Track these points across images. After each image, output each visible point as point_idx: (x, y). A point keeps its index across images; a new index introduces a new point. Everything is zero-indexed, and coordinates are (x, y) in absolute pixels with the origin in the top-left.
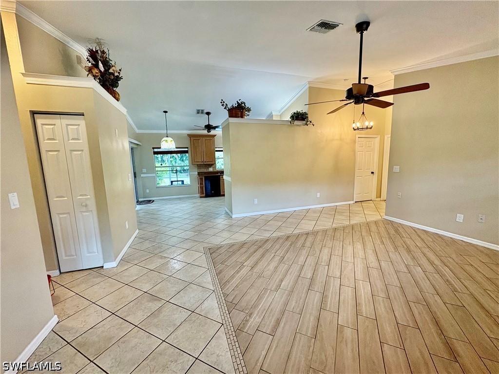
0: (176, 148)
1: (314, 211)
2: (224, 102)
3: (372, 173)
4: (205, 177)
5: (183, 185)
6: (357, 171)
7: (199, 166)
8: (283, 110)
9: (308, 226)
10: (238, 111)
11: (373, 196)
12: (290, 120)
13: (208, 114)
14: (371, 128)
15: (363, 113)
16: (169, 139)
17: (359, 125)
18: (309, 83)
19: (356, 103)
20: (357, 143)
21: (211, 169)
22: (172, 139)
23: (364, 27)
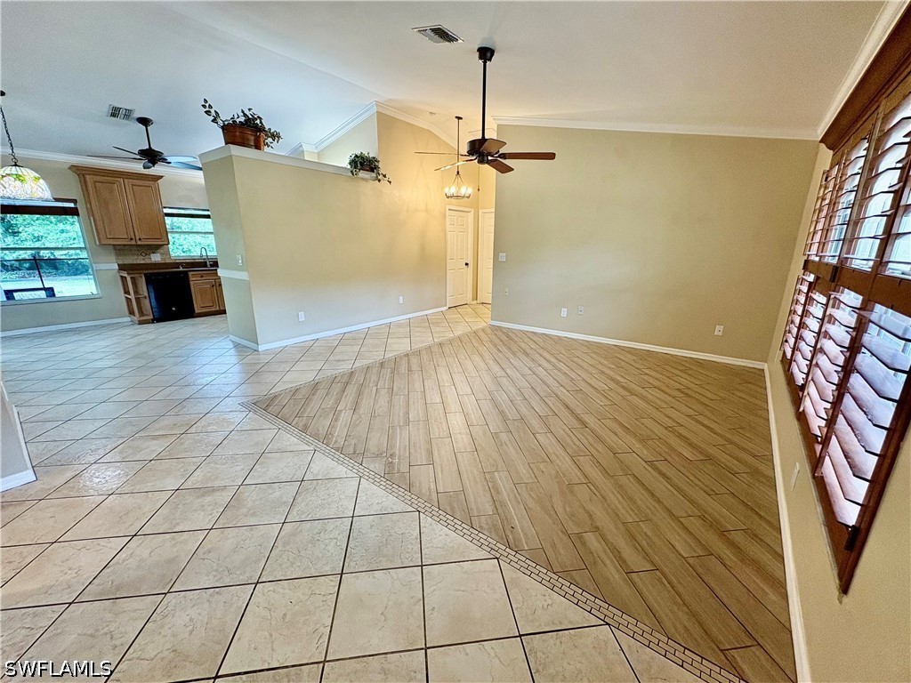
0: (57, 200)
1: (399, 325)
2: (210, 106)
3: (467, 264)
4: (145, 275)
5: (53, 299)
6: (448, 261)
7: (119, 250)
8: (325, 144)
10: (246, 132)
11: (469, 298)
12: (349, 167)
13: (145, 122)
14: (469, 197)
15: (458, 171)
16: (28, 173)
17: (453, 190)
18: (378, 104)
19: (480, 162)
20: (447, 220)
21: (156, 258)
22: (37, 175)
23: (489, 55)
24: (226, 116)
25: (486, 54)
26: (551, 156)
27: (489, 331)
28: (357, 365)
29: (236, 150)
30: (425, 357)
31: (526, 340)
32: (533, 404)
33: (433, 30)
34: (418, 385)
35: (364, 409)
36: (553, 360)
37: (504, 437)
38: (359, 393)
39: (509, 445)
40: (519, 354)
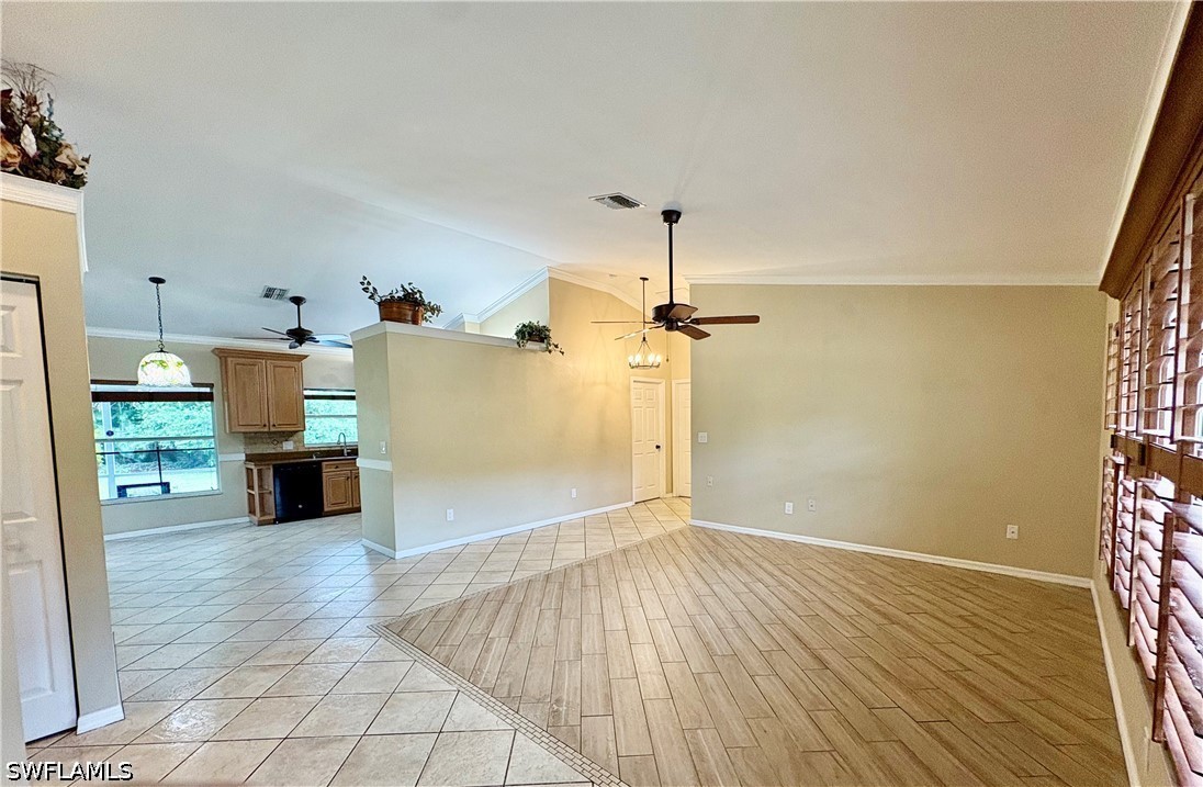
0: (194, 385)
1: (571, 526)
2: (369, 283)
3: (658, 447)
4: (274, 466)
5: (167, 496)
6: (634, 444)
7: (250, 438)
8: (489, 314)
9: (573, 553)
10: (404, 307)
11: (662, 490)
12: (515, 338)
13: (298, 301)
14: (658, 366)
15: (644, 339)
16: (172, 359)
17: (638, 359)
18: (550, 269)
19: (668, 329)
20: (632, 393)
21: (288, 446)
22: (181, 361)
23: (674, 217)
24: (384, 292)
25: (671, 216)
26: (755, 319)
27: (689, 534)
28: (516, 577)
29: (391, 326)
30: (604, 569)
31: (740, 545)
32: (751, 635)
33: (611, 198)
34: (594, 605)
35: (524, 635)
36: (777, 573)
37: (710, 679)
38: (518, 615)
39: (718, 691)
40: (729, 564)
